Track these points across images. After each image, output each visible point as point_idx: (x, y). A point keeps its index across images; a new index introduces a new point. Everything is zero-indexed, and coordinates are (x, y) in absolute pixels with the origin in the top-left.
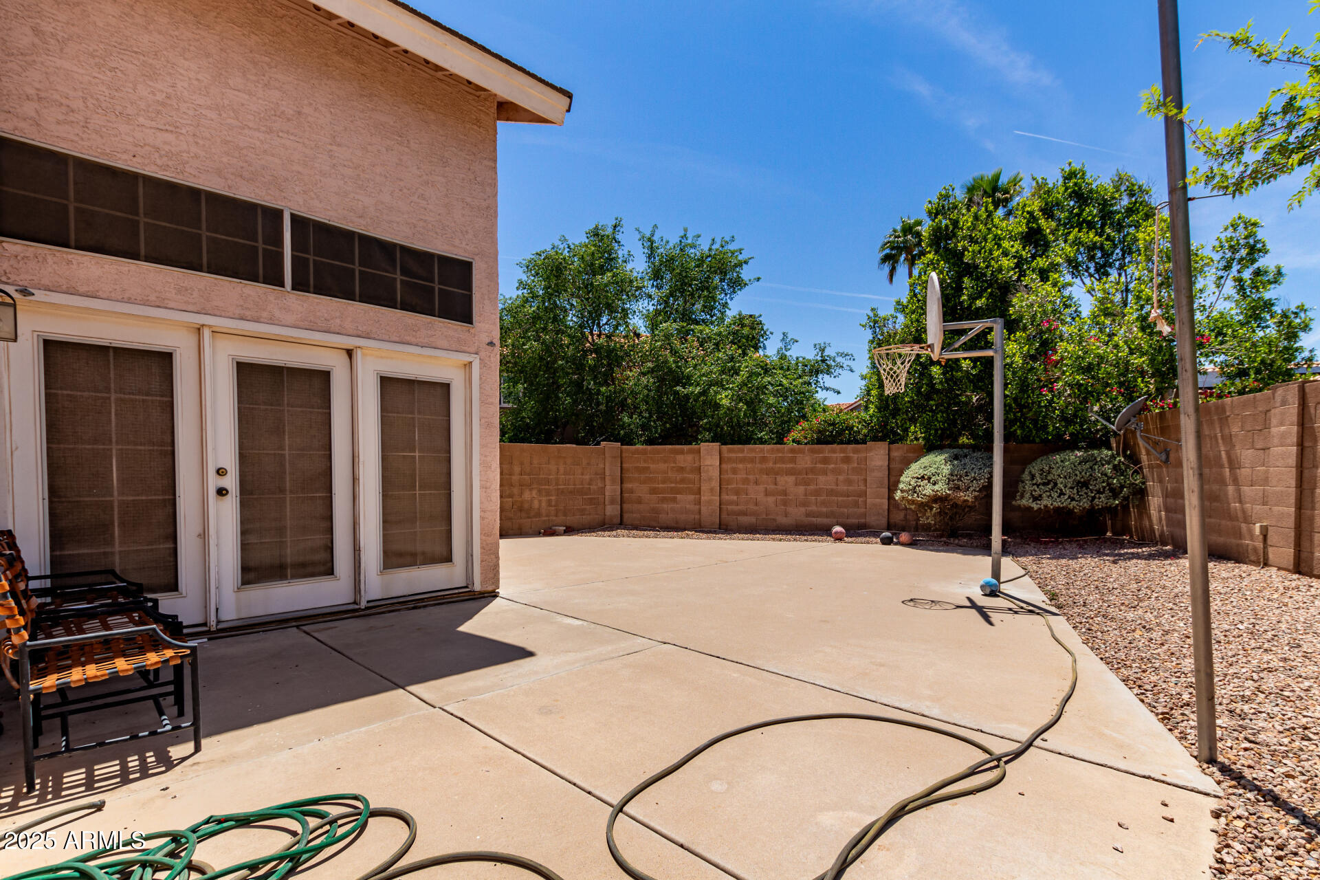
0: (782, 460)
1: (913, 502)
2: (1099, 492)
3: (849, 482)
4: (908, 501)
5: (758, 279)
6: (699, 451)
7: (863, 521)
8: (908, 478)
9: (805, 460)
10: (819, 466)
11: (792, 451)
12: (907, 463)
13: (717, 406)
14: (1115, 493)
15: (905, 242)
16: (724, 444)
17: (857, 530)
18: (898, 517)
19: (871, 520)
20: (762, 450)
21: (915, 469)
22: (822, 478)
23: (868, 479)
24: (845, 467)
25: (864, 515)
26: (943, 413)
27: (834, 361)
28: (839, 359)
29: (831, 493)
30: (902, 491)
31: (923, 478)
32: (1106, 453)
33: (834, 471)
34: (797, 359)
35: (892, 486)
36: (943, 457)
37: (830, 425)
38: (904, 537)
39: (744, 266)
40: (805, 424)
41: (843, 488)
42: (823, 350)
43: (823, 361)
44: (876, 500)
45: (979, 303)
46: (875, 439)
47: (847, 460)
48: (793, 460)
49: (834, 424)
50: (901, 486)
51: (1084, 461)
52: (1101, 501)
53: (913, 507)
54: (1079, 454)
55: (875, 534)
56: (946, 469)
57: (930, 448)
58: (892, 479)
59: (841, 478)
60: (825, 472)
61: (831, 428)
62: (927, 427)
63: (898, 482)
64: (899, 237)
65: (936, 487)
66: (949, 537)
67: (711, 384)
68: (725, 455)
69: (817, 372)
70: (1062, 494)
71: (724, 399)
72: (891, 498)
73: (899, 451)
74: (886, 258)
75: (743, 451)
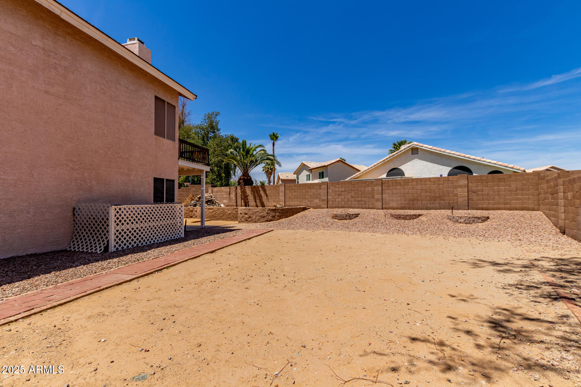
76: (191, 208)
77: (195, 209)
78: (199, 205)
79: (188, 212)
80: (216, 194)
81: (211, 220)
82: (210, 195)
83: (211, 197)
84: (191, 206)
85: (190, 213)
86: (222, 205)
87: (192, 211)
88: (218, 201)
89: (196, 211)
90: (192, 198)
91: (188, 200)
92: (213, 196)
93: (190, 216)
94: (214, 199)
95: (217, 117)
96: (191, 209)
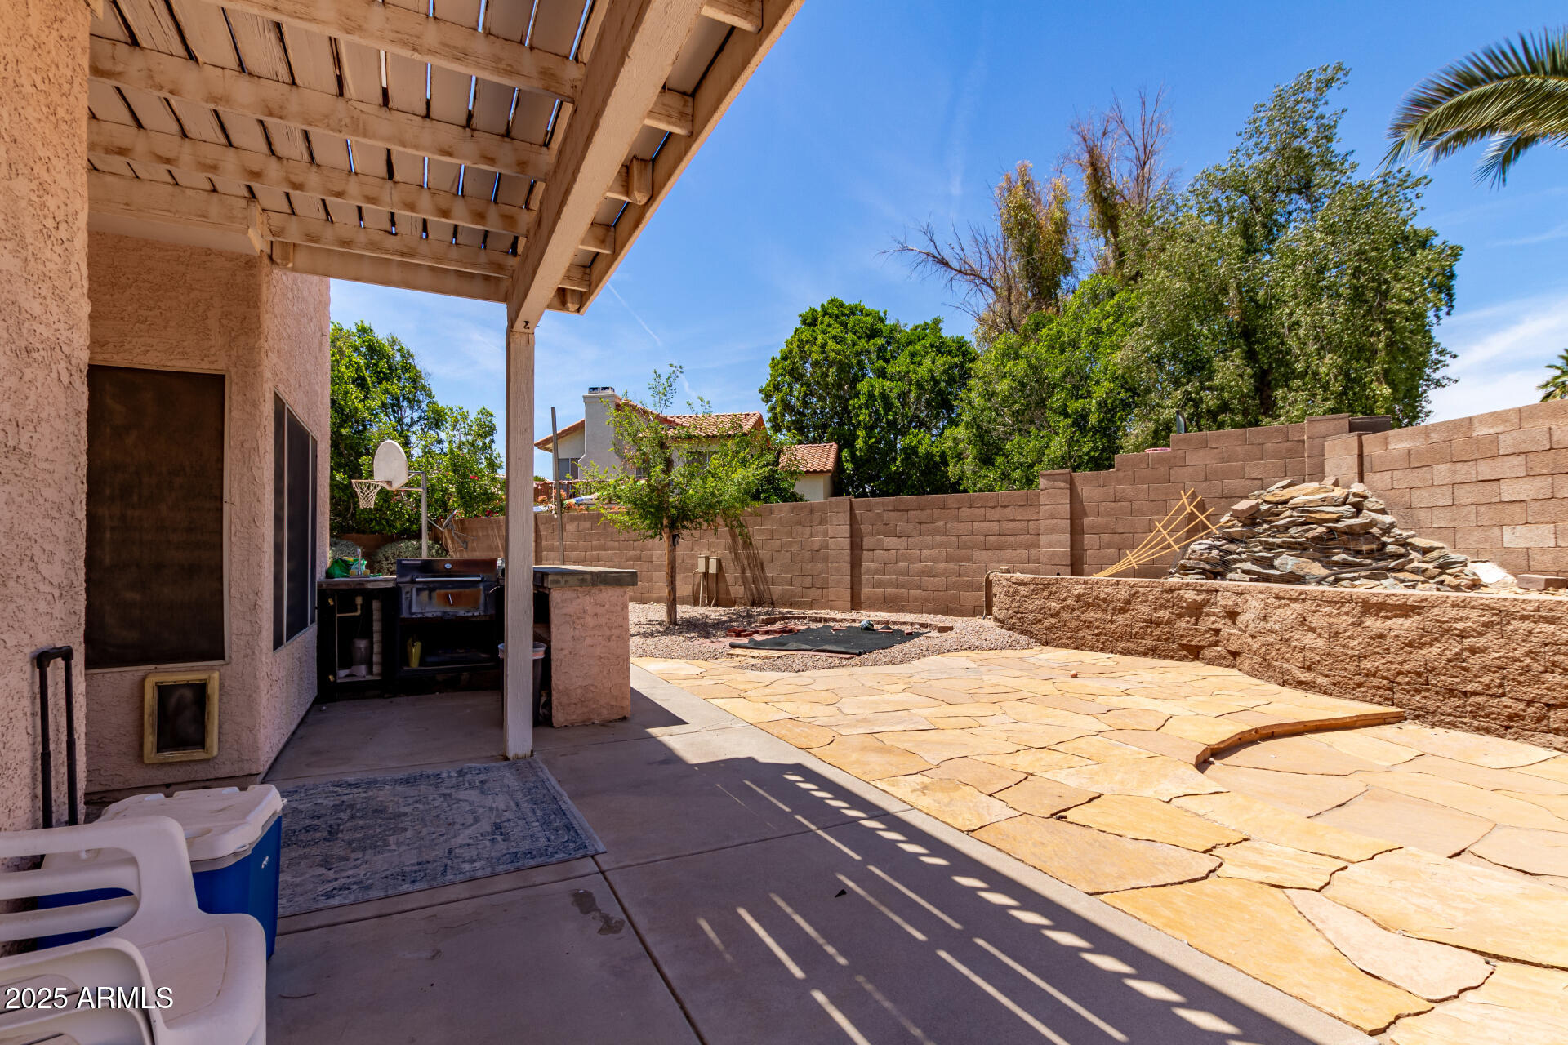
76: (1190, 588)
77: (1224, 600)
78: (1248, 566)
79: (1164, 614)
80: (1404, 480)
81: (1398, 719)
82: (1339, 492)
83: (1359, 509)
84: (1185, 570)
85: (1182, 624)
86: (1489, 572)
87: (1196, 611)
88: (1438, 532)
89: (1232, 615)
90: (1192, 516)
91: (1164, 534)
92: (1372, 502)
93: (1183, 647)
94: (1388, 519)
95: (1330, 94)
96: (1190, 595)
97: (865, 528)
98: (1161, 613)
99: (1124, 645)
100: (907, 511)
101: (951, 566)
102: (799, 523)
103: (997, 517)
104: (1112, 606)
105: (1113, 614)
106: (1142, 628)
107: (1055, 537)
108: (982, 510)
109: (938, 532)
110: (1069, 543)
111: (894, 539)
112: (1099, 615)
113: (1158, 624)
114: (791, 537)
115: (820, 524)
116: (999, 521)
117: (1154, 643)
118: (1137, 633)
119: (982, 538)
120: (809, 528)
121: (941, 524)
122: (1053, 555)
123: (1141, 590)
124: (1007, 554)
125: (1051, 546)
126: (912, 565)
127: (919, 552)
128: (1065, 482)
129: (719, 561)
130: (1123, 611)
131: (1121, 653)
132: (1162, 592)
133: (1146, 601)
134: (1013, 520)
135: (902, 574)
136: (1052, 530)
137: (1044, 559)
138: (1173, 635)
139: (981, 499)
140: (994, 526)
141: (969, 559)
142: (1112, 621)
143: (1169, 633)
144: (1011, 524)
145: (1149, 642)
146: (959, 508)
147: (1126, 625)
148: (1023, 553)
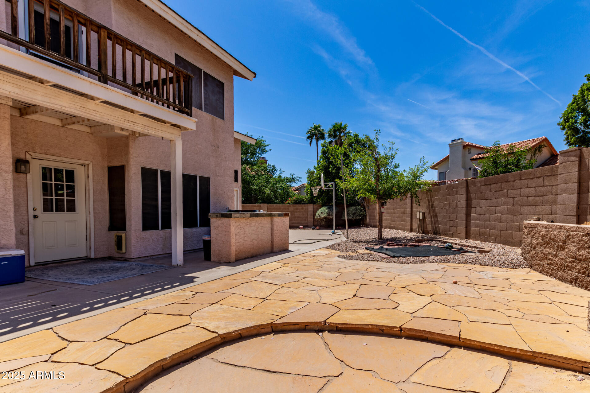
0: (285, 209)
1: (319, 219)
2: (357, 216)
3: (303, 214)
4: (318, 218)
5: (271, 150)
6: (261, 206)
7: (307, 225)
8: (318, 213)
9: (292, 208)
10: (295, 210)
11: (288, 206)
12: (318, 209)
13: (264, 192)
14: (360, 215)
15: (315, 133)
16: (268, 204)
17: (305, 227)
18: (316, 223)
19: (309, 224)
20: (279, 206)
21: (320, 211)
22: (296, 214)
23: (308, 213)
24: (302, 210)
25: (307, 223)
26: (326, 197)
27: (296, 179)
28: (297, 178)
29: (298, 217)
30: (317, 216)
31: (321, 213)
32: (360, 207)
33: (299, 211)
34: (285, 177)
35: (314, 215)
36: (326, 208)
37: (298, 199)
38: (317, 227)
39: (267, 146)
40: (291, 199)
41: (302, 216)
42: (293, 176)
43: (293, 179)
44: (310, 219)
45: (333, 171)
46: (310, 203)
47: (302, 209)
48: (288, 209)
49: (299, 199)
50: (316, 215)
51: (355, 209)
52: (358, 217)
53: (319, 220)
54: (354, 207)
55: (310, 228)
56: (327, 211)
57: (323, 205)
58: (314, 213)
59: (301, 213)
60: (297, 212)
61: (298, 200)
62: (322, 200)
63: (316, 214)
64: (313, 131)
65: (324, 215)
66: (328, 227)
67: (262, 186)
68: (269, 207)
69: (291, 182)
70: (350, 216)
71: (267, 191)
72: (314, 218)
73: (316, 206)
74: (309, 137)
75: (273, 206)
97: (473, 195)
98: (582, 252)
99: (560, 273)
100: (490, 185)
101: (509, 216)
102: (449, 195)
103: (534, 185)
104: (557, 244)
105: (557, 250)
106: (570, 262)
107: (566, 196)
108: (526, 181)
109: (504, 196)
110: (576, 200)
111: (485, 201)
112: (551, 251)
113: (580, 260)
114: (446, 201)
115: (456, 195)
116: (535, 187)
117: (577, 274)
118: (568, 266)
119: (526, 198)
120: (452, 197)
121: (505, 191)
122: (565, 208)
123: (572, 233)
124: (539, 208)
125: (564, 202)
126: (491, 215)
127: (494, 208)
128: (575, 156)
129: (424, 214)
130: (562, 248)
131: (559, 279)
132: (583, 235)
133: (574, 242)
134: (543, 186)
135: (487, 221)
136: (565, 191)
137: (559, 212)
138: (588, 270)
139: (525, 174)
140: (532, 191)
141: (519, 212)
142: (556, 256)
143: (585, 268)
144: (542, 189)
145: (574, 273)
146: (514, 181)
147: (563, 259)
148: (548, 207)
